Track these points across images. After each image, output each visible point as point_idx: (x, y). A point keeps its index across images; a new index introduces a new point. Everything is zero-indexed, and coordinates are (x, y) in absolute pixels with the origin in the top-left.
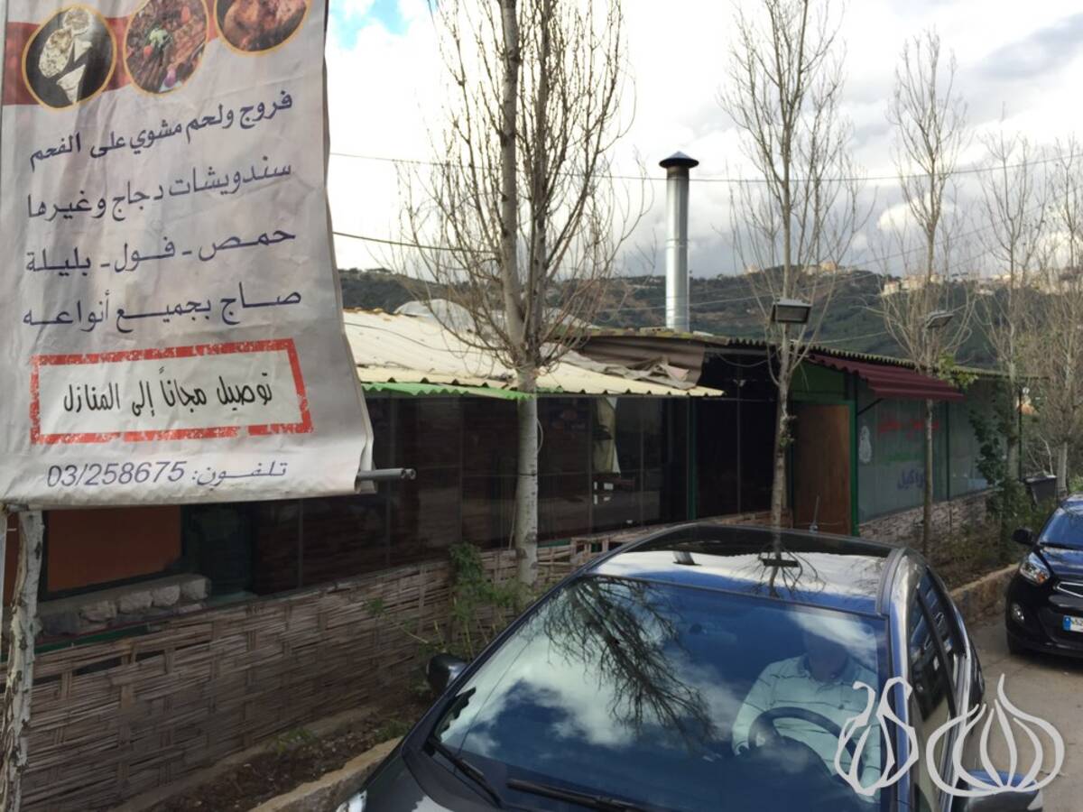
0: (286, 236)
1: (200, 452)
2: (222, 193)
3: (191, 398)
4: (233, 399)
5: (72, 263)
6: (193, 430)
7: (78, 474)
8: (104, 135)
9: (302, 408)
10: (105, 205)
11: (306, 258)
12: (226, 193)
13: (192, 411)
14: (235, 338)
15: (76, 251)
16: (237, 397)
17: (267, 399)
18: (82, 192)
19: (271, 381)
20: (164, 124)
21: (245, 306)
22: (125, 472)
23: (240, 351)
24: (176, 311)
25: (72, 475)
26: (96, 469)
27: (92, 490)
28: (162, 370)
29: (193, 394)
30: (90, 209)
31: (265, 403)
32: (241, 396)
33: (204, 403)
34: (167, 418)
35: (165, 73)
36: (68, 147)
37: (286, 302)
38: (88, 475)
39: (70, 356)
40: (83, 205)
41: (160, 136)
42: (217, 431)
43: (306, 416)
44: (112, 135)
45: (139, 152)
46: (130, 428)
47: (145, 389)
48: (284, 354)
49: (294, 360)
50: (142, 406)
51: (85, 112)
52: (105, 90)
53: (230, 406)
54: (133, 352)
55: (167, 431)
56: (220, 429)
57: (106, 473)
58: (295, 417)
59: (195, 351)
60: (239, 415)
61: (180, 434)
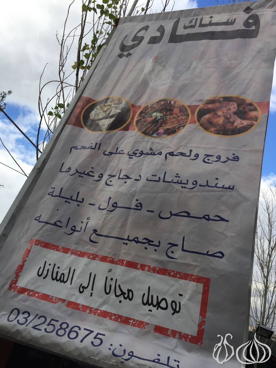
0: (222, 219)
1: (115, 331)
2: (182, 187)
3: (123, 293)
4: (152, 303)
5: (74, 198)
6: (115, 315)
7: (30, 319)
8: (113, 148)
9: (200, 325)
10: (102, 177)
11: (233, 234)
12: (185, 188)
13: (120, 302)
14: (170, 267)
15: (78, 193)
16: (155, 303)
17: (175, 311)
18: (92, 168)
19: (183, 301)
20: (151, 149)
21: (183, 250)
22: (61, 328)
23: (170, 275)
24: (134, 240)
25: (25, 318)
26: (43, 319)
27: (35, 333)
28: (110, 271)
29: (126, 292)
30: (94, 176)
31: (173, 314)
32: (158, 303)
33: (131, 300)
34: (100, 300)
35: (158, 129)
36: (94, 147)
37: (212, 255)
38: (37, 322)
39: (53, 245)
40: (91, 174)
41: (147, 154)
42: (131, 321)
43: (201, 332)
44: (117, 149)
45: (132, 158)
46: (73, 299)
47: (92, 278)
48: (201, 286)
49: (205, 293)
50: (86, 288)
51: (108, 136)
52: (120, 130)
53: (147, 307)
54: (93, 255)
55: (97, 309)
56: (134, 320)
57: (49, 324)
58: (192, 331)
59: (139, 267)
60: (152, 316)
61: (105, 314)
